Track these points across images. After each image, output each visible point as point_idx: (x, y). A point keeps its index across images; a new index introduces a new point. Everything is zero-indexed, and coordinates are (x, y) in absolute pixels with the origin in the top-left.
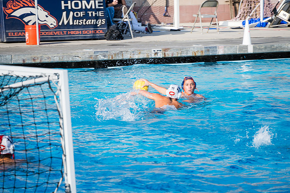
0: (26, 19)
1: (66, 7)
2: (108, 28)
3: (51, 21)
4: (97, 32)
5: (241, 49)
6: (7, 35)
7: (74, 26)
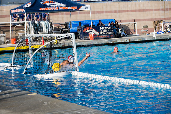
0: (90, 33)
1: (102, 29)
2: (114, 35)
3: (97, 33)
4: (111, 36)
5: (153, 38)
6: (84, 38)
7: (104, 35)
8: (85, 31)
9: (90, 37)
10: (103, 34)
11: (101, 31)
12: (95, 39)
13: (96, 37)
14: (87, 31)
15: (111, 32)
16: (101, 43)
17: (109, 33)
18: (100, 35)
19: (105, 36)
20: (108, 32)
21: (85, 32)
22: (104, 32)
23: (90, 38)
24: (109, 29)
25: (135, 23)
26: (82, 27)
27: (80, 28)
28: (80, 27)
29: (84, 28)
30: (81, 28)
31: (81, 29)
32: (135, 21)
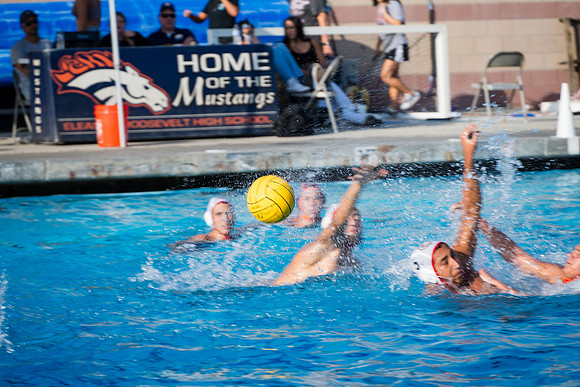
0: (101, 94)
1: (189, 68)
2: (281, 112)
3: (156, 99)
4: (257, 120)
5: (553, 145)
6: (60, 128)
7: (205, 108)
8: (63, 78)
9: (99, 125)
10: (200, 102)
11: (185, 82)
12: (132, 138)
13: (142, 126)
14: (83, 82)
15: (255, 90)
16: (175, 171)
17: (239, 99)
18: (172, 110)
19: (210, 121)
20: (233, 88)
21: (65, 86)
22: (206, 91)
23: (100, 132)
24: (243, 72)
25: (432, 28)
26: (47, 50)
27: (32, 56)
28: (33, 48)
29: (61, 54)
30: (39, 55)
31: (37, 63)
32: (438, 15)
